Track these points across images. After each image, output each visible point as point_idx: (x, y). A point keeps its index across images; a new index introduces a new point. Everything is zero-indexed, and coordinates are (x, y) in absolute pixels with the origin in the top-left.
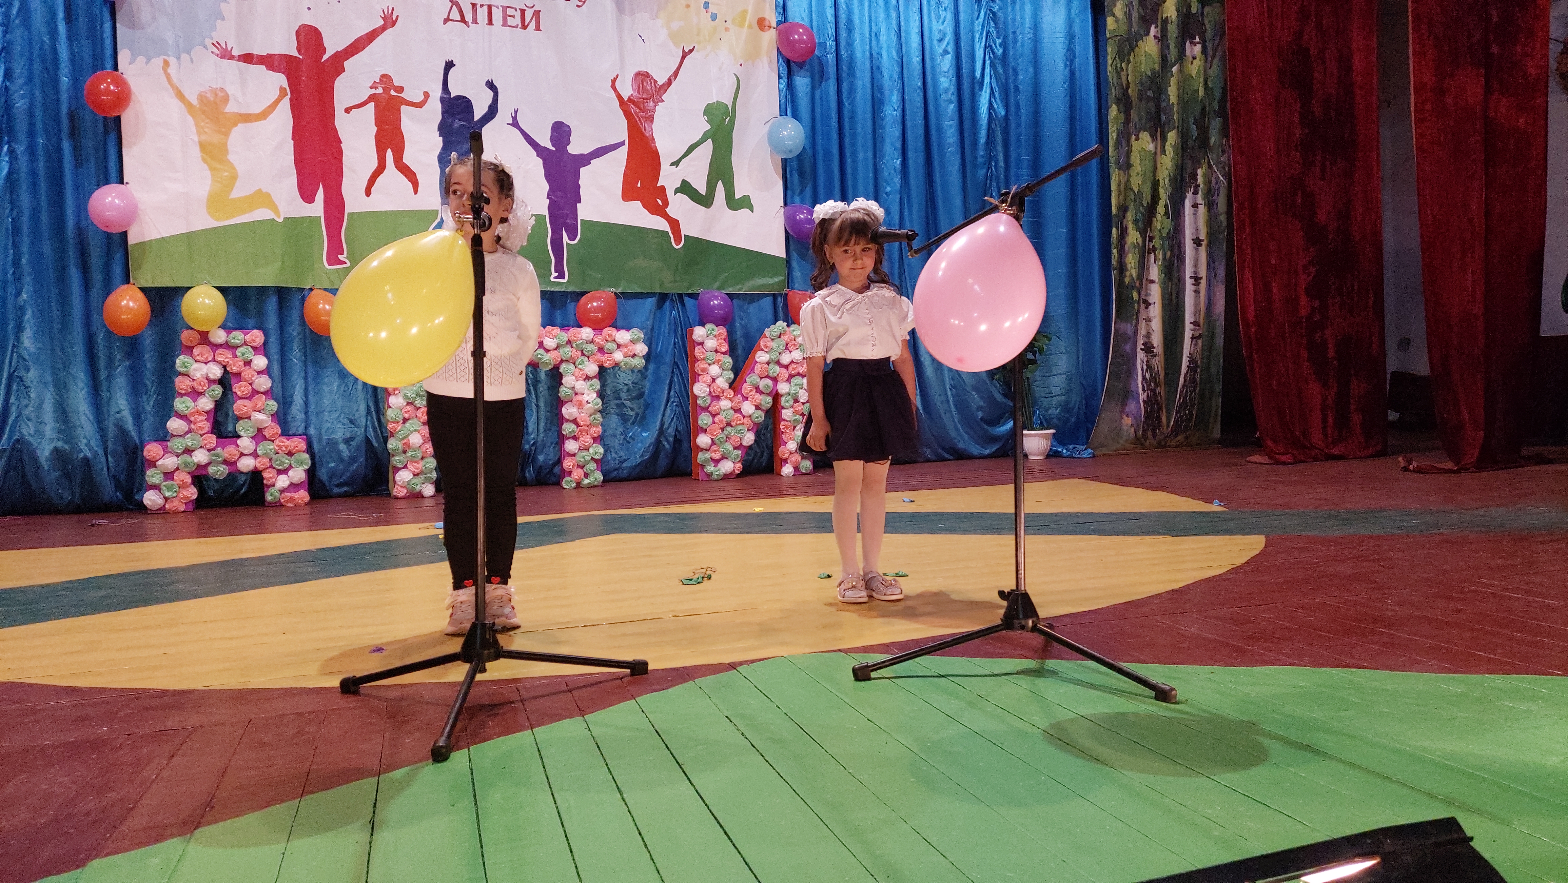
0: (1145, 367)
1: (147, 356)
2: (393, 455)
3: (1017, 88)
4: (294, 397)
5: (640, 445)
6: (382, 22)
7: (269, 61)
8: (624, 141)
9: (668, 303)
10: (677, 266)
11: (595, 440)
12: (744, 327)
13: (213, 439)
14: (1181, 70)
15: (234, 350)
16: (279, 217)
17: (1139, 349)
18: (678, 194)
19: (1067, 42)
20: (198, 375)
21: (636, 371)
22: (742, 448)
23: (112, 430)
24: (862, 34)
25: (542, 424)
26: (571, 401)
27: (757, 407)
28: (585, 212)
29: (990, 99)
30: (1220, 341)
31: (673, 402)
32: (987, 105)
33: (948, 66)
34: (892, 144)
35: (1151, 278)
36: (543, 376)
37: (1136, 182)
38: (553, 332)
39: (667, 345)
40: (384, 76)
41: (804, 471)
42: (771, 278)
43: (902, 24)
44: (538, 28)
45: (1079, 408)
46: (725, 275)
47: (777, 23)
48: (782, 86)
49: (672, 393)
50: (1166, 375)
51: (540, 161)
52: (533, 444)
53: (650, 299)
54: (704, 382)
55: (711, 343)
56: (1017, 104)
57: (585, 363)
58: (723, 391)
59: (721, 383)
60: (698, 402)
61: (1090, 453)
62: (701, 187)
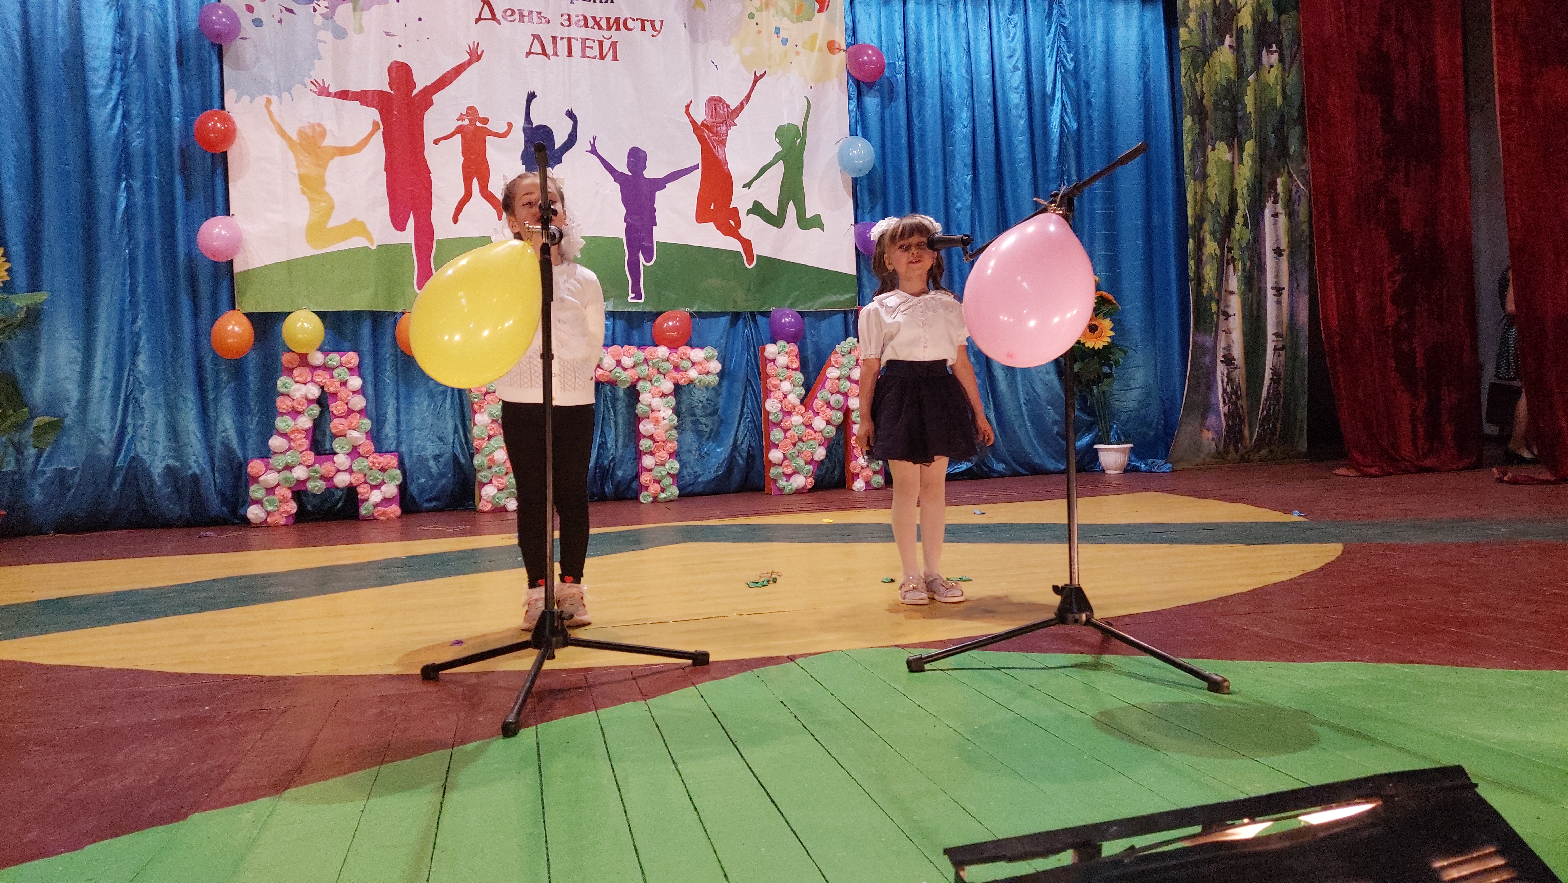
0: (1225, 380)
1: (251, 378)
2: (479, 471)
3: (1089, 102)
4: (387, 416)
5: (714, 460)
6: (468, 57)
7: (363, 97)
8: (698, 164)
9: (741, 322)
10: (750, 286)
11: (671, 455)
12: (815, 344)
13: (311, 456)
14: (1257, 79)
15: (330, 372)
16: (372, 244)
17: (1219, 362)
18: (751, 215)
19: (1141, 54)
20: (298, 395)
21: (710, 388)
22: (814, 462)
23: (219, 447)
24: (932, 53)
25: (620, 441)
26: (648, 418)
27: (828, 423)
28: (661, 234)
29: (1062, 113)
30: (1304, 352)
31: (747, 418)
32: (1058, 120)
33: (1018, 82)
34: (963, 161)
35: (1230, 289)
36: (621, 394)
37: (1213, 192)
38: (631, 351)
39: (740, 363)
40: (470, 108)
41: (875, 486)
42: (841, 295)
43: (972, 42)
44: (615, 59)
45: (1158, 424)
46: (796, 293)
47: (847, 45)
48: (852, 107)
49: (745, 409)
50: (1248, 388)
51: (618, 186)
52: (611, 461)
53: (726, 318)
54: (776, 398)
55: (782, 360)
56: (1090, 117)
57: (661, 380)
58: (794, 407)
59: (793, 399)
60: (770, 418)
61: (1169, 468)
62: (773, 208)
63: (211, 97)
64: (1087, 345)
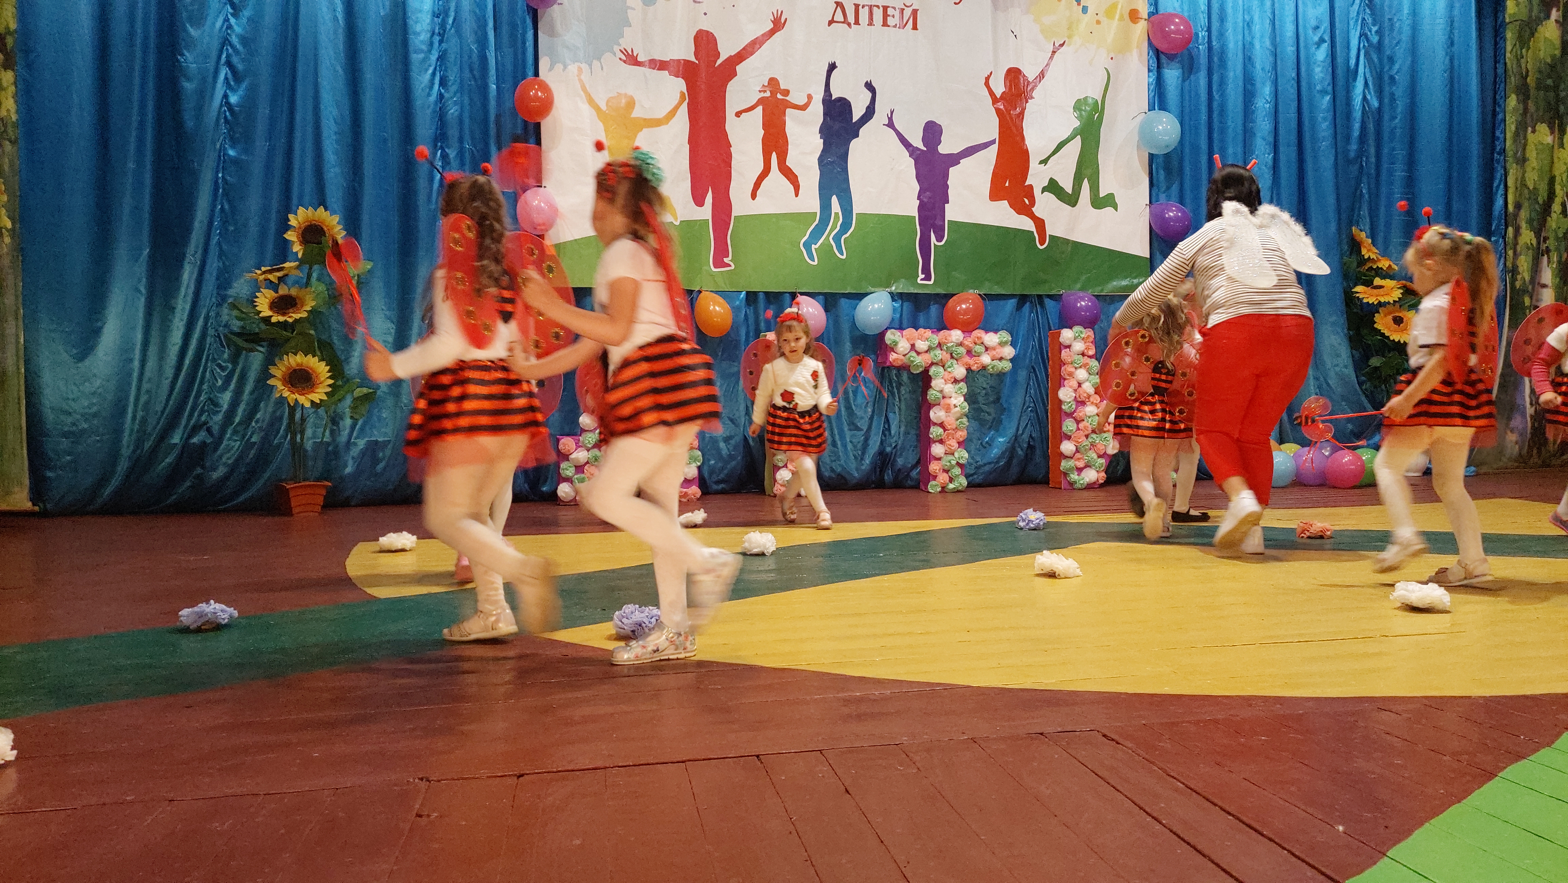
3: (1392, 78)
5: (995, 450)
6: (771, 27)
7: (670, 67)
8: (995, 139)
9: (1027, 307)
11: (960, 444)
16: (676, 220)
18: (1045, 193)
19: (1448, 29)
21: (1003, 374)
22: (1106, 456)
24: (1236, 23)
25: (905, 428)
26: (937, 404)
28: (953, 212)
29: (1364, 90)
31: (1027, 408)
32: (1361, 97)
33: (1321, 56)
34: (1263, 139)
35: (1544, 282)
36: (906, 378)
37: (1532, 178)
38: (924, 334)
39: (1028, 349)
40: (771, 79)
42: (1133, 278)
43: (1277, 12)
44: (915, 27)
46: (1087, 276)
47: (1148, 14)
48: (1152, 79)
49: (1028, 398)
51: (913, 162)
53: (1011, 301)
54: (1071, 387)
55: (1079, 346)
56: (1392, 94)
57: (955, 366)
58: (1089, 396)
59: (1088, 388)
60: (1063, 407)
62: (1068, 185)
63: (524, 67)
64: (1391, 338)
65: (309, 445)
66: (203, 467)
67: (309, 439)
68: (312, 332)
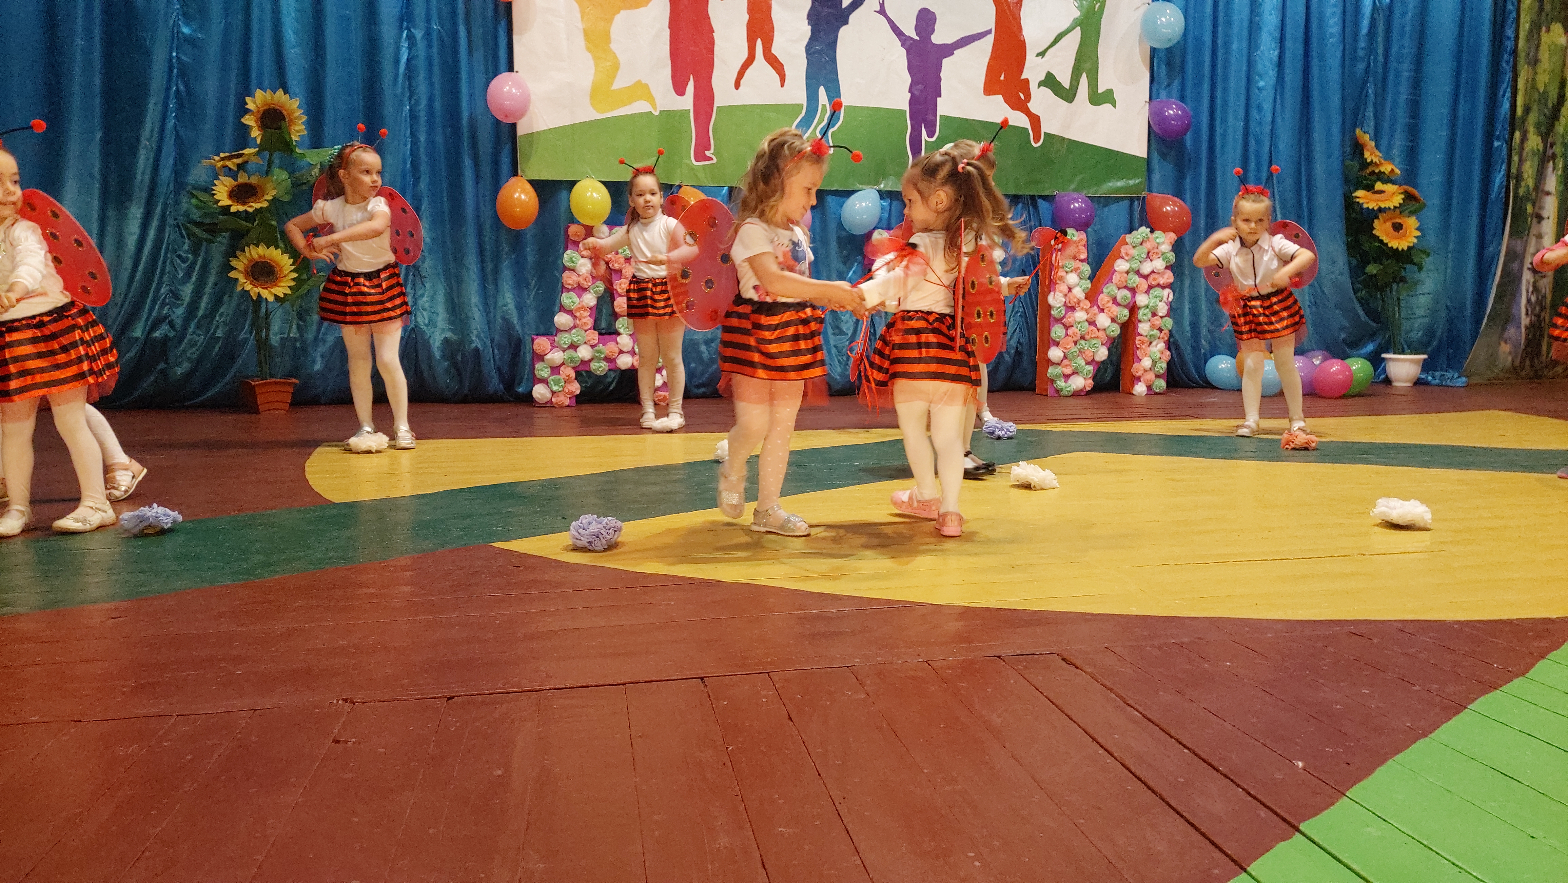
0: (1531, 289)
8: (991, 30)
9: (1019, 206)
10: (1034, 166)
12: (1097, 233)
13: (595, 335)
18: (1042, 88)
20: (583, 270)
22: (1094, 363)
23: (499, 322)
27: (1113, 320)
34: (1269, 34)
35: (1548, 189)
37: (1543, 80)
41: (1157, 391)
42: (1129, 179)
51: (905, 51)
54: (1061, 292)
59: (1078, 293)
60: (1052, 312)
61: (1463, 383)
62: (1065, 80)
64: (1390, 245)
65: (275, 340)
66: (167, 363)
67: (276, 335)
68: (274, 223)
